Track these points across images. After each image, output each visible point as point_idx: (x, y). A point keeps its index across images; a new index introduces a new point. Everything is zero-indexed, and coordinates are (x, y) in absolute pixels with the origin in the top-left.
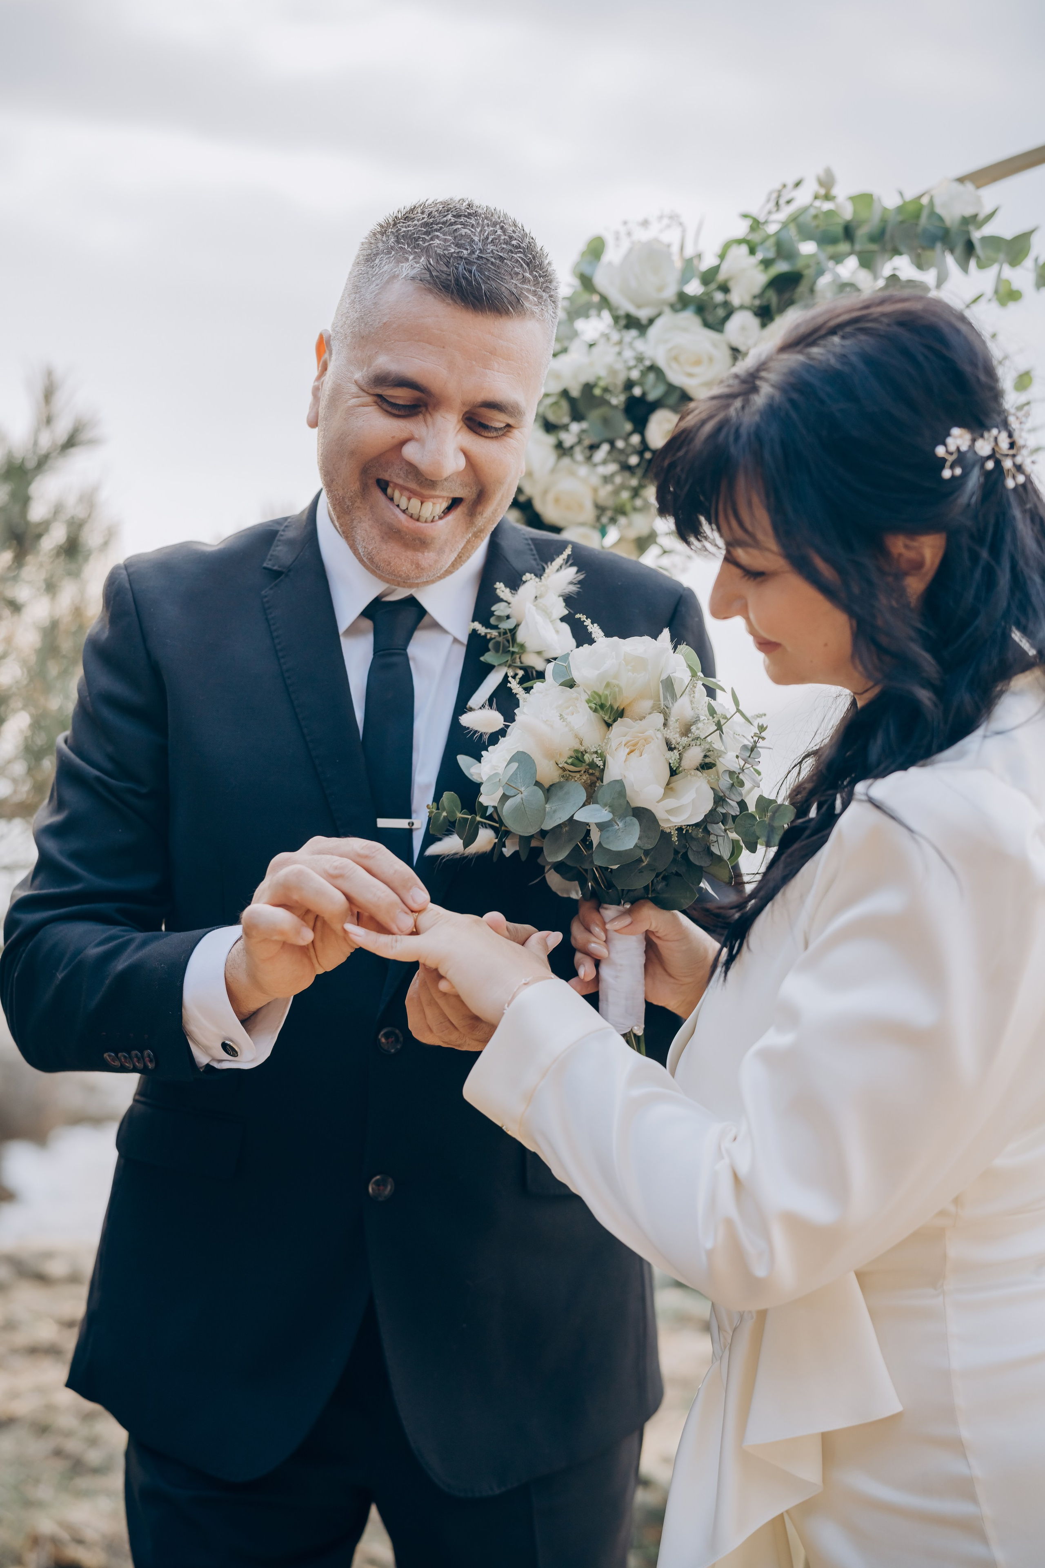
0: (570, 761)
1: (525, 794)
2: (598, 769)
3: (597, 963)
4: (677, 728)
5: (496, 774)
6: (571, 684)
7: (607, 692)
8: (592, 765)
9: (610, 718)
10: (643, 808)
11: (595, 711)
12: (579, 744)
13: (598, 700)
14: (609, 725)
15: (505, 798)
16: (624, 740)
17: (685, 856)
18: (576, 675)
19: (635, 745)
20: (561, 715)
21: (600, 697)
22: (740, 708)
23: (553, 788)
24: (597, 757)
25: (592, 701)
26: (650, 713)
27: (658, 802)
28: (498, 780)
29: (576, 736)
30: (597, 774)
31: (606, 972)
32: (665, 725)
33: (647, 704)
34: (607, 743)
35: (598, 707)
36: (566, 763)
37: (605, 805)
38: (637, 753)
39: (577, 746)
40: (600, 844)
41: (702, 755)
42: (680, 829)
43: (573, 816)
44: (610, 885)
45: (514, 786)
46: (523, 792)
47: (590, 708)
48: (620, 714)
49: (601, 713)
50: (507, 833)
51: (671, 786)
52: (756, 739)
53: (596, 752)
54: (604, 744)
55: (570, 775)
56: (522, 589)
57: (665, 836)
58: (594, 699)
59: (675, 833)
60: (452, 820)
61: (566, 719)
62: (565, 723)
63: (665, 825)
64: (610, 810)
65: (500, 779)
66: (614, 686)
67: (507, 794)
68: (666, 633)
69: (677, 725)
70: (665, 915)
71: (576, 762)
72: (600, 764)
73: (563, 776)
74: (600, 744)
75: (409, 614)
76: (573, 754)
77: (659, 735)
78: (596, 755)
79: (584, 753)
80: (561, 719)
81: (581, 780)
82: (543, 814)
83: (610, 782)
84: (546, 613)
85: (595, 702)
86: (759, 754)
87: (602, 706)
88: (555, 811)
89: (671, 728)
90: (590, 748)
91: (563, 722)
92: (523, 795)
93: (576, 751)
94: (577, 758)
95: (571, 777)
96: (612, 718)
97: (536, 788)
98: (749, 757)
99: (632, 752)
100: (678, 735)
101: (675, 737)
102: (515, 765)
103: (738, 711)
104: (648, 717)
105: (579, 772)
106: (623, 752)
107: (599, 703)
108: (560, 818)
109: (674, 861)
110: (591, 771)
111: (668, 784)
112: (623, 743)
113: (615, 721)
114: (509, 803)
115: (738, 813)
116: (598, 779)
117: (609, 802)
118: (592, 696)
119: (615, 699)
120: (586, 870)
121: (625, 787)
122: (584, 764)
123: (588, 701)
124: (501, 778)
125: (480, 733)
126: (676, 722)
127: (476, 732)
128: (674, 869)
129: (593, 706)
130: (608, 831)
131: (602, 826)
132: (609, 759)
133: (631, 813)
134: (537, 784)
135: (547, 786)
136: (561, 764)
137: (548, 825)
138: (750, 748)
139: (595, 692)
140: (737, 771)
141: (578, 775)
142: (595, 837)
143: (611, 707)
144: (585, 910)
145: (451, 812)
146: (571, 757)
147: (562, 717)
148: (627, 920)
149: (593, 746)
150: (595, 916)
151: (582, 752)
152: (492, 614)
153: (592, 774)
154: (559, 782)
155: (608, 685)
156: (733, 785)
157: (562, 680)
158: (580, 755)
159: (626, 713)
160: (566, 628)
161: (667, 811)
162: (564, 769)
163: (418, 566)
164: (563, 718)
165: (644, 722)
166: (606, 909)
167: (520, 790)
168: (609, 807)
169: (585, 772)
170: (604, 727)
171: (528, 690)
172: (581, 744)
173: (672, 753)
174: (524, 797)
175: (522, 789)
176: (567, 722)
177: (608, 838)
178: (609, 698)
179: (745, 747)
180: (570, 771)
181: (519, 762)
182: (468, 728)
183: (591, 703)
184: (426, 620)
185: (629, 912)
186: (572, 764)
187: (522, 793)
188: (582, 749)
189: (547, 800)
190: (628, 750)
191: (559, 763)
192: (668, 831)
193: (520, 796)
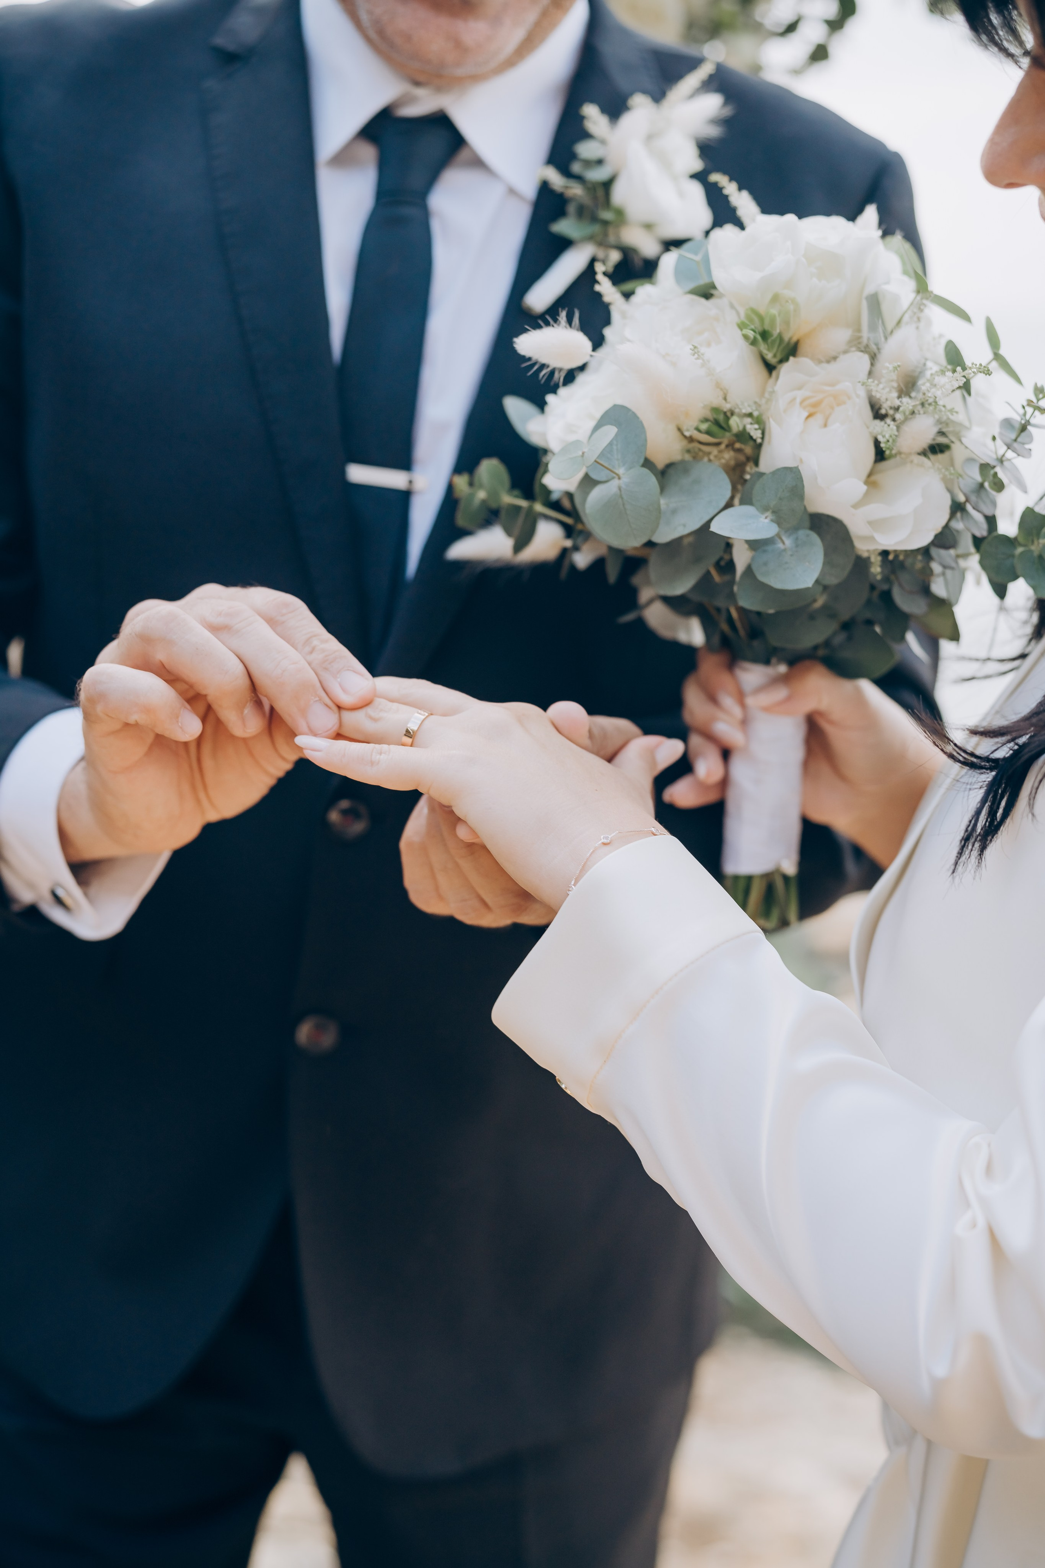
0: (704, 427)
1: (625, 479)
2: (751, 443)
3: (726, 754)
4: (892, 381)
5: (577, 443)
6: (707, 292)
7: (774, 311)
8: (743, 436)
9: (775, 356)
10: (829, 517)
11: (754, 343)
12: (721, 398)
13: (757, 324)
14: (770, 368)
15: (588, 482)
16: (800, 395)
17: (887, 597)
18: (720, 277)
19: (816, 405)
20: (695, 347)
21: (761, 319)
22: (1002, 352)
23: (671, 471)
24: (751, 424)
25: (748, 325)
26: (845, 352)
27: (856, 506)
28: (580, 453)
29: (718, 385)
30: (748, 450)
31: (739, 769)
32: (870, 374)
33: (840, 336)
34: (768, 401)
35: (759, 337)
36: (698, 429)
37: (764, 509)
38: (819, 419)
39: (718, 402)
40: (749, 571)
41: (935, 430)
42: (885, 553)
43: (708, 524)
44: (755, 633)
45: (606, 464)
46: (621, 476)
47: (746, 337)
48: (792, 350)
49: (763, 347)
50: (587, 535)
51: (873, 478)
52: (1030, 410)
53: (750, 415)
54: (764, 401)
55: (700, 450)
56: (627, 120)
57: (861, 564)
58: (751, 321)
59: (876, 560)
60: (494, 505)
61: (703, 355)
62: (700, 361)
63: (863, 548)
64: (774, 518)
65: (583, 453)
66: (787, 301)
67: (594, 476)
68: (871, 213)
69: (894, 376)
70: (846, 686)
71: (715, 429)
72: (756, 435)
73: (688, 451)
74: (757, 400)
75: (435, 142)
76: (710, 415)
77: (862, 393)
78: (749, 420)
79: (729, 414)
80: (694, 355)
81: (720, 459)
82: (656, 516)
83: (778, 470)
84: (664, 161)
85: (753, 327)
86: (1031, 439)
87: (765, 335)
88: (674, 512)
89: (883, 380)
90: (741, 407)
91: (697, 359)
92: (621, 481)
93: (715, 410)
94: (717, 423)
95: (701, 454)
96: (779, 357)
97: (646, 471)
98: (1015, 440)
99: (810, 416)
100: (895, 394)
101: (888, 397)
102: (610, 431)
103: (997, 357)
104: (843, 358)
105: (718, 444)
106: (798, 416)
107: (760, 329)
108: (684, 526)
109: (869, 603)
110: (738, 445)
111: (870, 475)
112: (798, 400)
113: (784, 360)
114: (596, 494)
115: (985, 533)
116: (748, 459)
117: (773, 504)
118: (748, 317)
119: (787, 323)
120: (718, 610)
121: (802, 481)
122: (728, 434)
123: (742, 326)
124: (586, 450)
125: (549, 369)
126: (894, 371)
127: (543, 366)
128: (868, 615)
129: (751, 334)
130: (765, 551)
131: (754, 545)
132: (773, 427)
133: (807, 523)
134: (648, 464)
135: (660, 464)
136: (688, 430)
137: (663, 536)
138: (1017, 426)
139: (754, 311)
140: (992, 463)
141: (714, 451)
142: (741, 558)
143: (780, 337)
144: (709, 666)
145: (494, 494)
146: (706, 420)
147: (696, 350)
148: (781, 693)
149: (746, 404)
150: (724, 678)
151: (725, 413)
152: (573, 156)
153: (739, 450)
154: (682, 462)
155: (775, 299)
156: (981, 486)
157: (691, 285)
158: (721, 418)
159: (802, 349)
160: (696, 191)
161: (870, 523)
162: (691, 439)
163: (458, 45)
164: (698, 352)
165: (833, 367)
166: (745, 670)
167: (617, 471)
168: (774, 512)
169: (727, 446)
170: (762, 371)
171: (627, 295)
172: (725, 399)
173: (882, 423)
174: (623, 486)
175: (621, 471)
176: (703, 360)
177: (765, 564)
178: (778, 320)
179: (1007, 423)
180: (701, 443)
181: (616, 423)
182: (530, 359)
183: (746, 328)
184: (463, 154)
185: (785, 679)
186: (708, 433)
187: (619, 478)
188: (726, 407)
189: (663, 488)
190: (806, 414)
191: (684, 428)
192: (865, 555)
193: (615, 483)
